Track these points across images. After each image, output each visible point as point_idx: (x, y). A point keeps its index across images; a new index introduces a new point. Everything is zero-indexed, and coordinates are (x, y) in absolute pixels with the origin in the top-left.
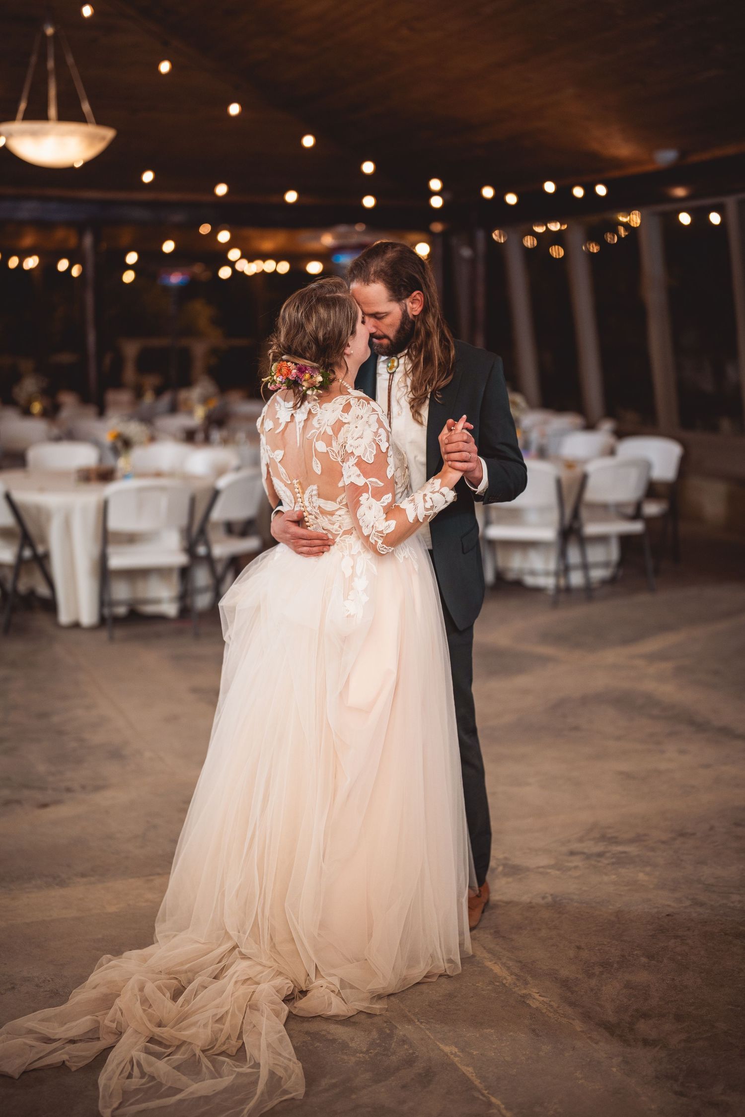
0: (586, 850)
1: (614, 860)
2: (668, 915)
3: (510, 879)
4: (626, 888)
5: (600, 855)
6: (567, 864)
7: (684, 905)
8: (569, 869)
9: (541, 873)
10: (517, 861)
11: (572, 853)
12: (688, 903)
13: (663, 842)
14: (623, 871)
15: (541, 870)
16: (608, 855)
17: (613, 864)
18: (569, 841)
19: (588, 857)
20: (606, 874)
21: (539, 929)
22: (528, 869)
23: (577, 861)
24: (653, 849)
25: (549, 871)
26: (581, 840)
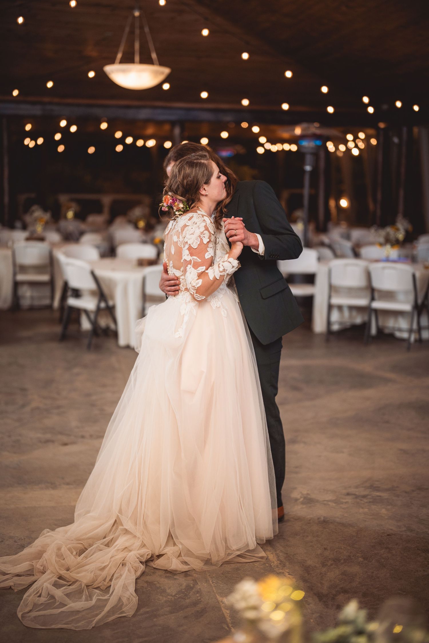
0: (357, 493)
1: (371, 500)
2: (388, 535)
3: (304, 506)
4: (371, 517)
5: (364, 497)
6: (341, 500)
7: (401, 530)
8: (342, 503)
9: (325, 504)
10: (313, 496)
11: (348, 494)
12: (404, 529)
13: (406, 492)
14: (373, 507)
15: (325, 502)
16: (369, 497)
17: (370, 502)
18: (350, 487)
19: (357, 497)
20: (363, 508)
21: (307, 536)
22: (317, 501)
23: (349, 499)
24: (398, 496)
25: (330, 503)
26: (357, 487)
